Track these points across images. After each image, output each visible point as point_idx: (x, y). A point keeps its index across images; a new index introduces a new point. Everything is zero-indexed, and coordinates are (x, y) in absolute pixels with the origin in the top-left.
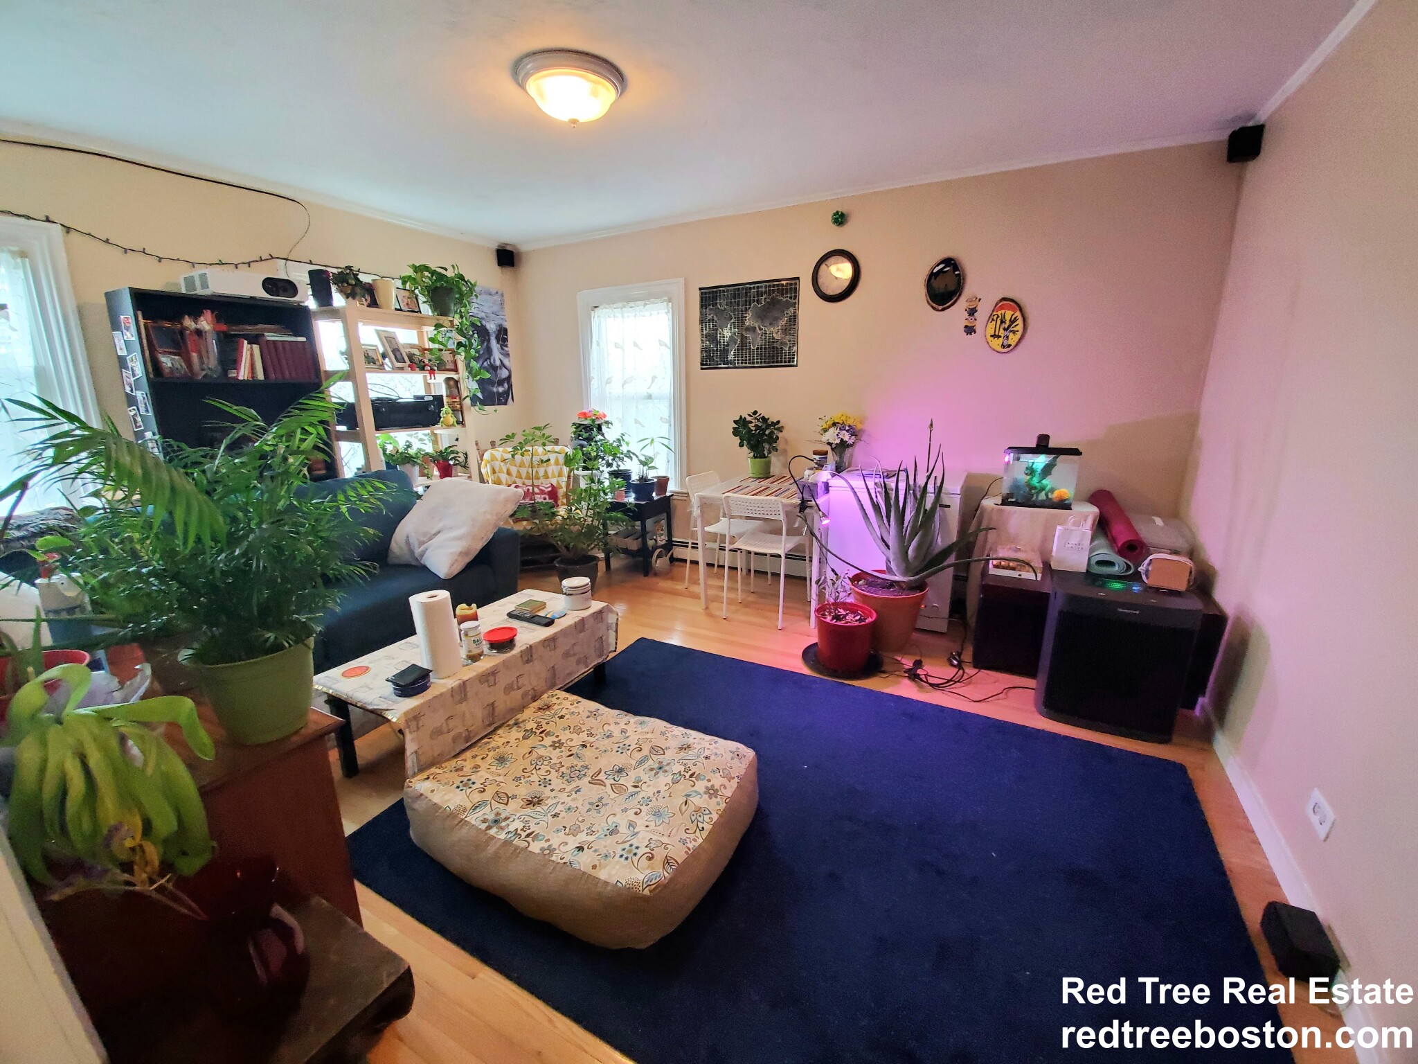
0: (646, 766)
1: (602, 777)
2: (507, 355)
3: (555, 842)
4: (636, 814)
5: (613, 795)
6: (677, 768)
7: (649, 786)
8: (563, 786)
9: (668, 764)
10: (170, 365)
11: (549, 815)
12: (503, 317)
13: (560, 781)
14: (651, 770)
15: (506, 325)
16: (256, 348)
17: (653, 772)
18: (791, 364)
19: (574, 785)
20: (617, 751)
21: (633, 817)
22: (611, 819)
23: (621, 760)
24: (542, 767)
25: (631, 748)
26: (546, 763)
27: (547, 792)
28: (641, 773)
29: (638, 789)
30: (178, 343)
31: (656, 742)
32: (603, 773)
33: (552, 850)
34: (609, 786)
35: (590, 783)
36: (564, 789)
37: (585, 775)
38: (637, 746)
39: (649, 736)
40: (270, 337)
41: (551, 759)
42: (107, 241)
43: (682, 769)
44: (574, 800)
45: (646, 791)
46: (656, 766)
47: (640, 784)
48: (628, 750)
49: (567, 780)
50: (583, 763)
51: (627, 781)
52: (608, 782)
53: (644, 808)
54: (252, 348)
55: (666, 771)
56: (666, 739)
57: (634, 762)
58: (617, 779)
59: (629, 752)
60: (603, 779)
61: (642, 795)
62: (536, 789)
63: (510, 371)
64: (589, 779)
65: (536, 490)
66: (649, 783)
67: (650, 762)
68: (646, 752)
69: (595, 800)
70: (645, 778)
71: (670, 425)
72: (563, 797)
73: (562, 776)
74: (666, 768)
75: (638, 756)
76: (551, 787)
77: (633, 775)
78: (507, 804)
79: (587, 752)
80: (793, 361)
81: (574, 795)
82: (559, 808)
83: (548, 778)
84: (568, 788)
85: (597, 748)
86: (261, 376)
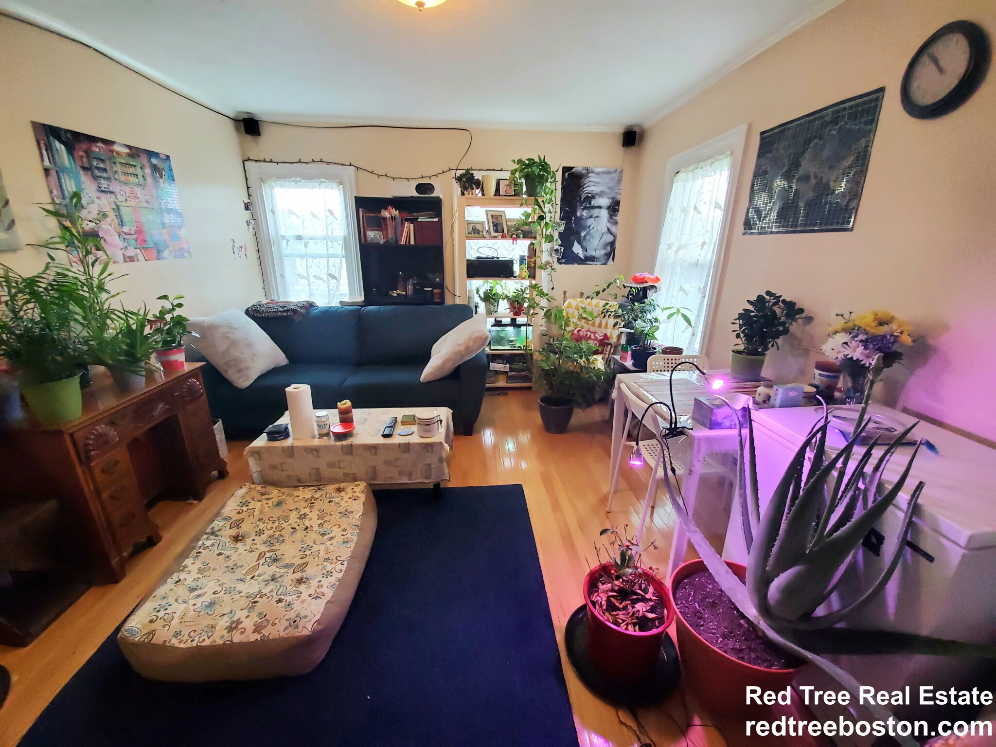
1: (269, 555)
2: (616, 223)
7: (251, 584)
10: (372, 236)
12: (617, 191)
15: (619, 197)
16: (412, 226)
18: (845, 226)
24: (277, 523)
26: (282, 522)
30: (379, 224)
32: (273, 553)
35: (261, 552)
40: (421, 219)
42: (372, 172)
44: (241, 554)
45: (244, 586)
54: (410, 226)
60: (266, 557)
62: (252, 532)
63: (615, 237)
64: (266, 550)
65: (592, 337)
71: (704, 297)
76: (256, 538)
77: (269, 569)
80: (849, 223)
81: (246, 552)
83: (266, 531)
86: (412, 242)
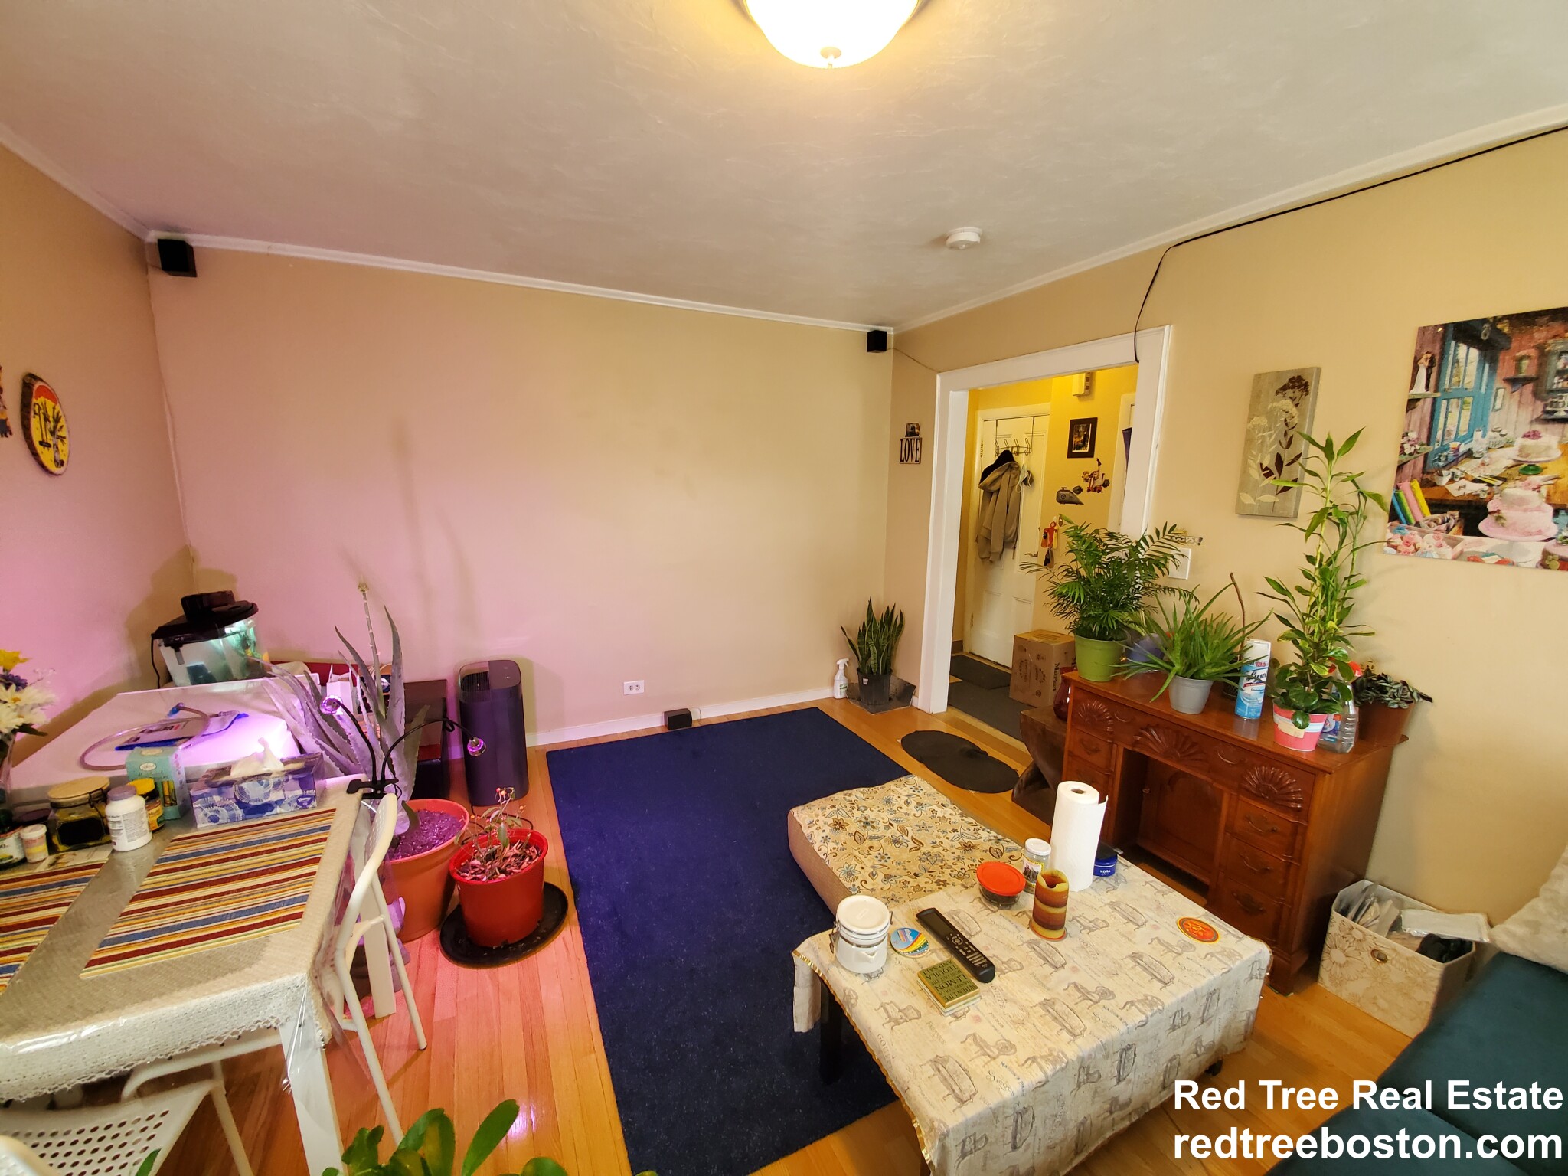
0: (875, 833)
1: (912, 845)
3: (958, 818)
4: (901, 808)
5: (909, 829)
6: (857, 814)
7: (883, 819)
8: (943, 853)
9: (860, 821)
11: (959, 833)
13: (946, 858)
14: (873, 827)
17: (874, 824)
19: (936, 850)
20: (889, 858)
21: (904, 807)
22: (918, 814)
23: (892, 850)
24: (959, 870)
25: (876, 854)
26: (955, 872)
27: (958, 853)
28: (881, 830)
29: (891, 822)
31: (856, 845)
32: (910, 847)
33: (961, 815)
34: (910, 835)
35: (923, 845)
36: (944, 850)
37: (924, 854)
38: (871, 852)
39: (856, 853)
41: (950, 874)
43: (855, 811)
44: (939, 837)
45: (887, 817)
46: (868, 827)
47: (888, 824)
48: (880, 854)
49: (939, 856)
50: (923, 863)
51: (894, 832)
52: (909, 838)
53: (894, 808)
55: (866, 818)
56: (845, 843)
57: (882, 841)
58: (901, 838)
59: (881, 851)
60: (911, 843)
61: (891, 817)
62: (966, 855)
64: (922, 848)
66: (882, 821)
67: (870, 833)
68: (868, 843)
69: (923, 832)
70: (881, 826)
72: (946, 844)
73: (943, 860)
74: (863, 819)
75: (875, 844)
76: (954, 855)
77: (888, 834)
78: (991, 848)
79: (915, 869)
81: (938, 840)
82: (951, 835)
83: (956, 860)
84: (940, 850)
85: (905, 869)
